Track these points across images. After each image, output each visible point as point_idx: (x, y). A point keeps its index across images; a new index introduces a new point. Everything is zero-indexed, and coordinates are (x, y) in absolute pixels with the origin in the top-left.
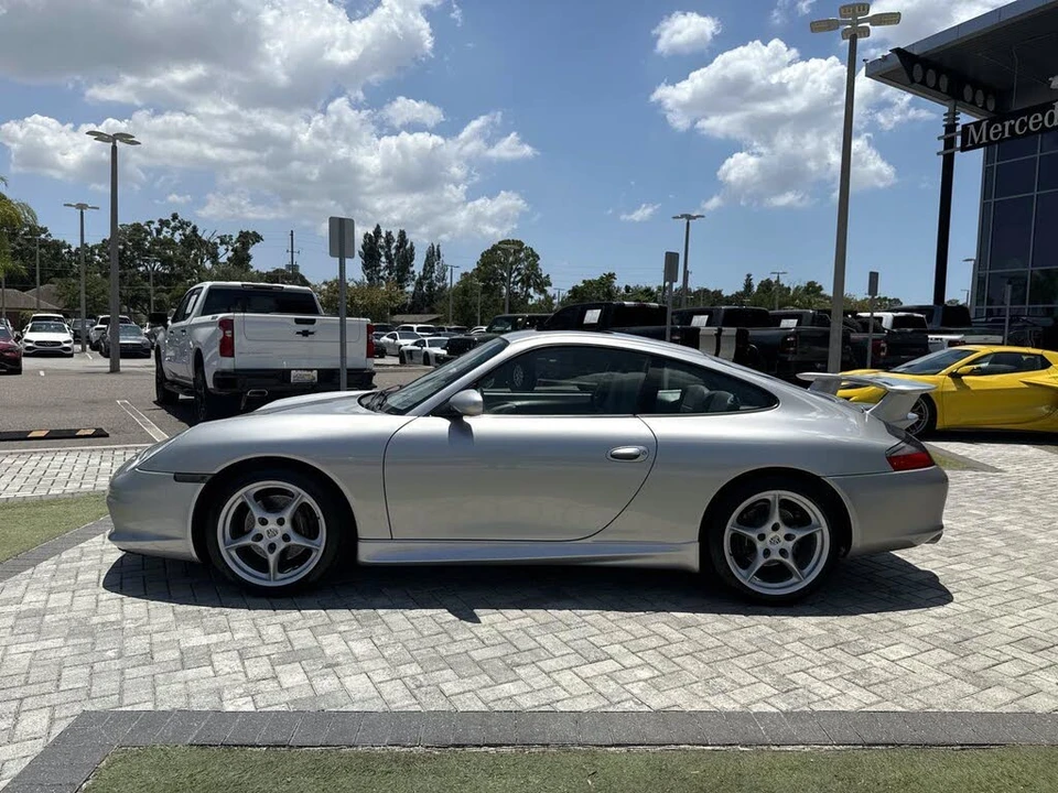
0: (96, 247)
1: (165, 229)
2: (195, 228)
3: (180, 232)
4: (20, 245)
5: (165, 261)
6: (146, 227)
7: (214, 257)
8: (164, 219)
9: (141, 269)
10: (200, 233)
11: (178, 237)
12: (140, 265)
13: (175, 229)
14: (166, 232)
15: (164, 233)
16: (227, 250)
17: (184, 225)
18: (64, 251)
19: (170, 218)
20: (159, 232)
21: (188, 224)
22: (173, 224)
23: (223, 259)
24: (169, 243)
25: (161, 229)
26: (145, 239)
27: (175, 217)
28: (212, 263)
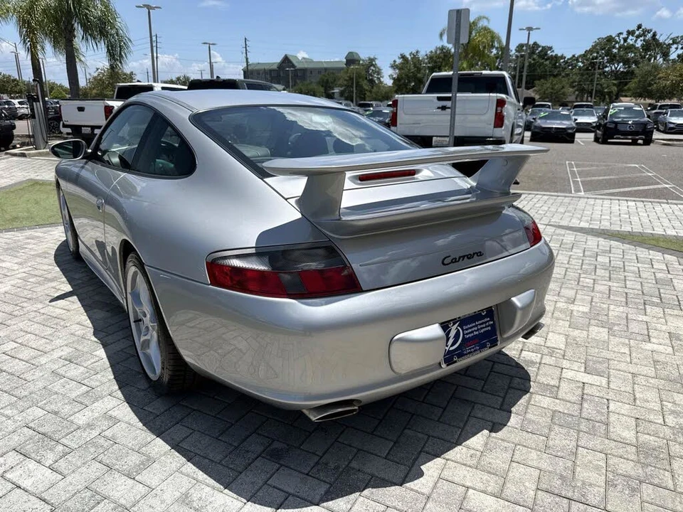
0: (580, 56)
1: (631, 37)
2: (655, 32)
3: (642, 38)
4: (534, 59)
5: (626, 62)
6: (617, 38)
7: (665, 55)
8: (631, 29)
9: (607, 69)
10: (657, 37)
11: (639, 44)
12: (606, 67)
13: (638, 37)
14: (631, 40)
15: (629, 41)
16: (677, 48)
17: (646, 32)
18: (562, 61)
19: (635, 28)
20: (625, 40)
21: (649, 32)
22: (637, 33)
23: (673, 56)
24: (631, 48)
25: (628, 37)
26: (614, 47)
27: (639, 27)
28: (664, 60)
